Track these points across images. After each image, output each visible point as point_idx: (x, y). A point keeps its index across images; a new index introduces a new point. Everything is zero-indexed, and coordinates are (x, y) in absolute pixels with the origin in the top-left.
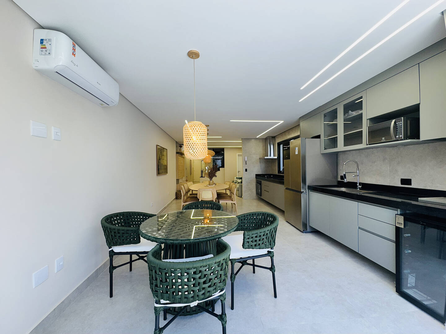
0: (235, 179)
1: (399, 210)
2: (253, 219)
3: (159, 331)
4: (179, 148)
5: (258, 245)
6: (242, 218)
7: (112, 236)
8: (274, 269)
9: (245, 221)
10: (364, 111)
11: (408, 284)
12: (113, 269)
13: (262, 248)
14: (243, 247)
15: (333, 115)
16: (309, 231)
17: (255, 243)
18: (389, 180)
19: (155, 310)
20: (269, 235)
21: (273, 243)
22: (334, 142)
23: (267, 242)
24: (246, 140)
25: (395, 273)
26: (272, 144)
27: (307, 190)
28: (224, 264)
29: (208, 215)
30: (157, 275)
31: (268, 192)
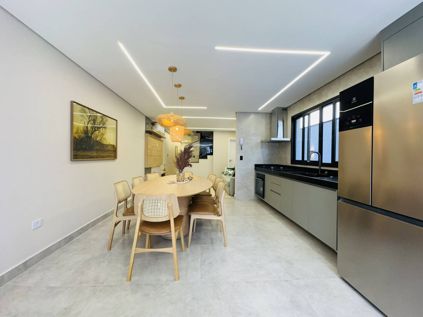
0: (226, 170)
4: (152, 126)
24: (242, 114)
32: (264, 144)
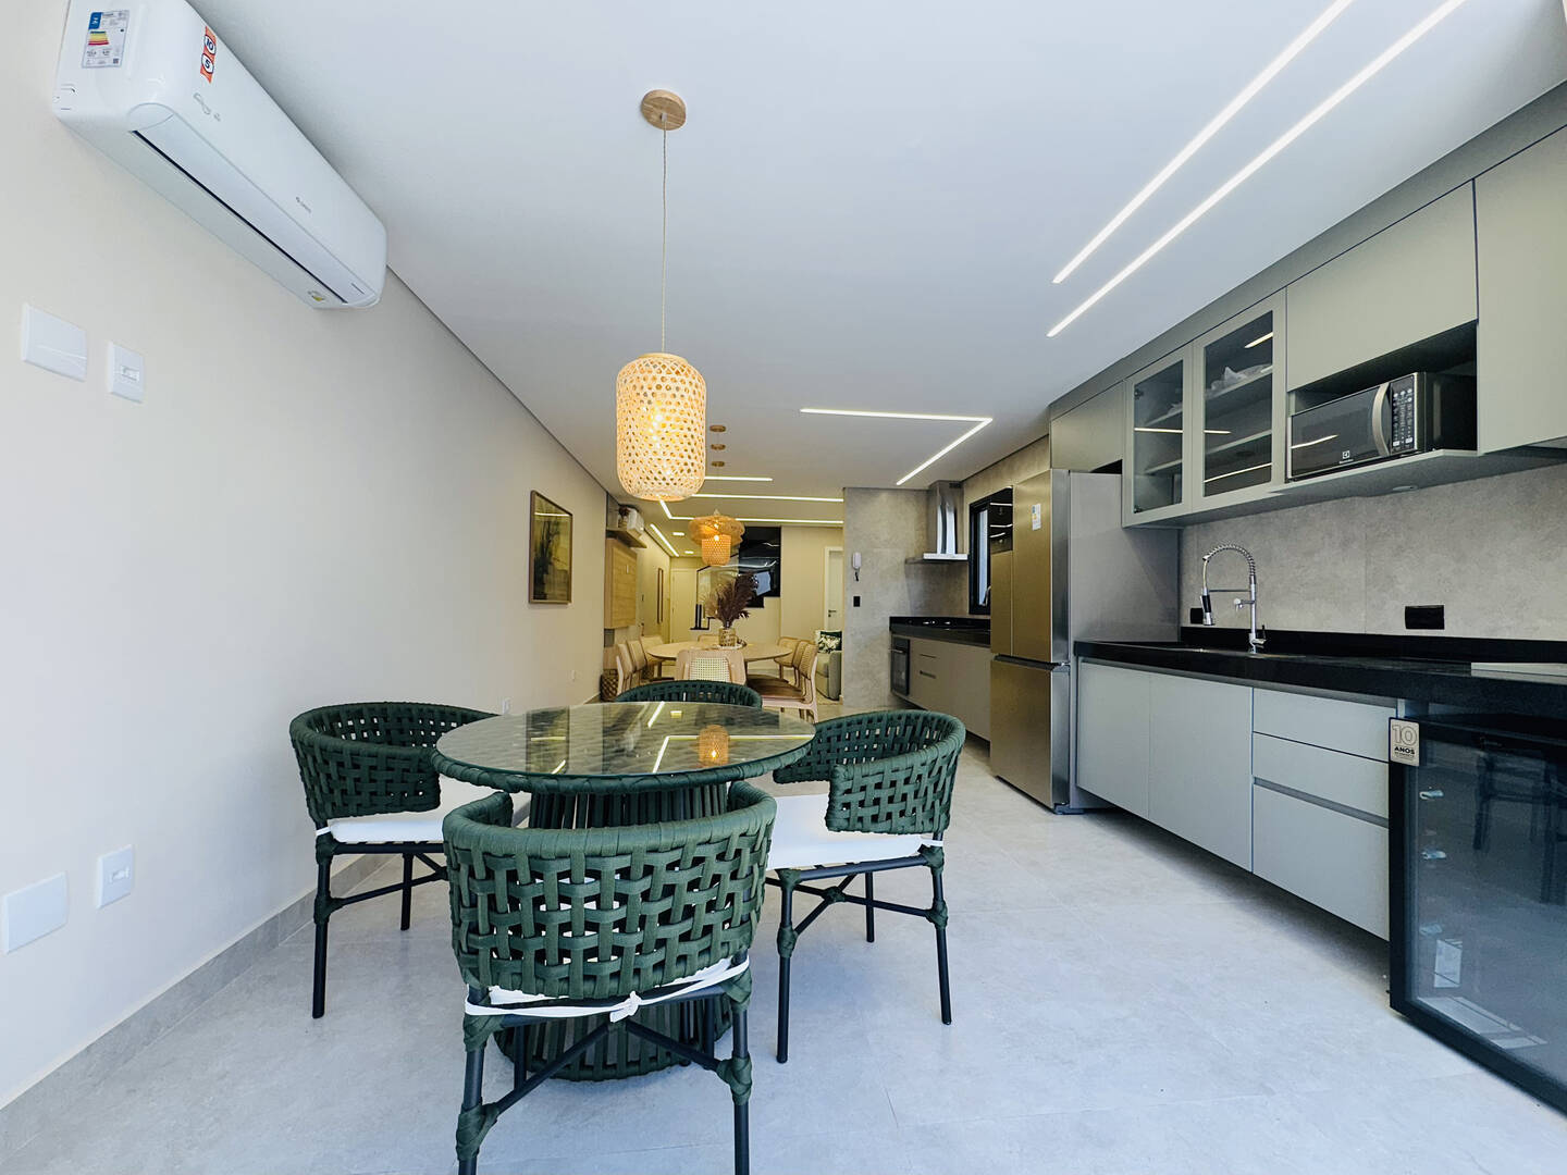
0: (818, 638)
1: (1402, 704)
2: (872, 738)
3: (478, 1114)
4: (619, 516)
5: (883, 816)
6: (830, 733)
7: (329, 776)
8: (943, 914)
9: (840, 745)
10: (1276, 368)
11: (1437, 977)
12: (327, 906)
13: (900, 829)
14: (829, 825)
15: (1167, 387)
16: (1078, 807)
17: (873, 810)
18: (1363, 615)
19: (465, 1028)
20: (925, 781)
21: (943, 816)
22: (1168, 484)
23: (919, 809)
24: (858, 493)
25: (1388, 939)
26: (950, 511)
27: (1072, 656)
28: (746, 855)
29: (714, 754)
30: (475, 882)
31: (933, 677)
32: (913, 566)
